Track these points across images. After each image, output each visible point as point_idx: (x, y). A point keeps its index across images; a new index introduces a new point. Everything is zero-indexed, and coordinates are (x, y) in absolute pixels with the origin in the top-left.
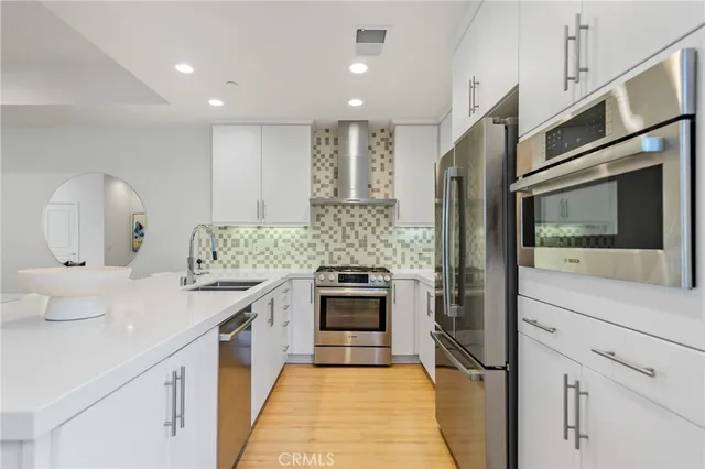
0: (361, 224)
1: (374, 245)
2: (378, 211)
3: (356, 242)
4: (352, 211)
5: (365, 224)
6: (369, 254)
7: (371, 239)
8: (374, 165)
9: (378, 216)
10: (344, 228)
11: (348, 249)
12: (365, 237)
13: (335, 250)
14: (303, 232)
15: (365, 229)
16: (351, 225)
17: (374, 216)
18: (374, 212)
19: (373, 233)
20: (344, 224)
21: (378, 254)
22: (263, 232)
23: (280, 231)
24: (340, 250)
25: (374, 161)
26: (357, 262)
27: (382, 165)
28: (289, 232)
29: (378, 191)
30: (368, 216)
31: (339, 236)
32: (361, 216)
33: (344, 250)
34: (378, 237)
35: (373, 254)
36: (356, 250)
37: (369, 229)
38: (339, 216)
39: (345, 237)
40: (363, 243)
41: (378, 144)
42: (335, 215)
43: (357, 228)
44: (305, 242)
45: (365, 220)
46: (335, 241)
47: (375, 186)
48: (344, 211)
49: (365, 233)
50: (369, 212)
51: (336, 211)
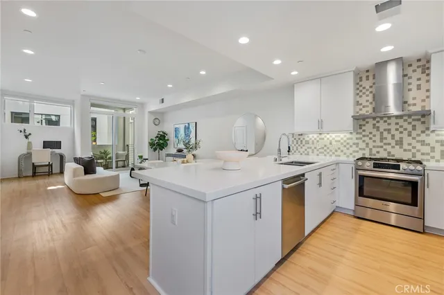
0: (397, 130)
1: (410, 144)
2: (414, 120)
3: (393, 143)
4: (389, 121)
5: (401, 129)
6: (405, 150)
7: (407, 140)
8: (410, 87)
9: (413, 123)
10: (382, 133)
11: (385, 147)
12: (401, 138)
13: (374, 147)
14: (349, 136)
15: (401, 133)
16: (389, 131)
17: (410, 123)
18: (410, 120)
19: (410, 135)
20: (381, 130)
21: (414, 151)
22: (323, 136)
23: (334, 136)
24: (378, 147)
25: (410, 84)
26: (393, 156)
27: (419, 86)
28: (339, 136)
29: (415, 105)
30: (405, 125)
31: (378, 138)
32: (397, 124)
33: (382, 147)
34: (414, 138)
35: (410, 150)
36: (393, 147)
37: (406, 133)
38: (377, 125)
39: (382, 139)
40: (400, 143)
41: (414, 71)
42: (374, 125)
43: (393, 132)
44: (351, 142)
45: (401, 127)
46: (374, 141)
47: (411, 101)
48: (382, 122)
49: (401, 135)
50: (405, 121)
51: (375, 122)
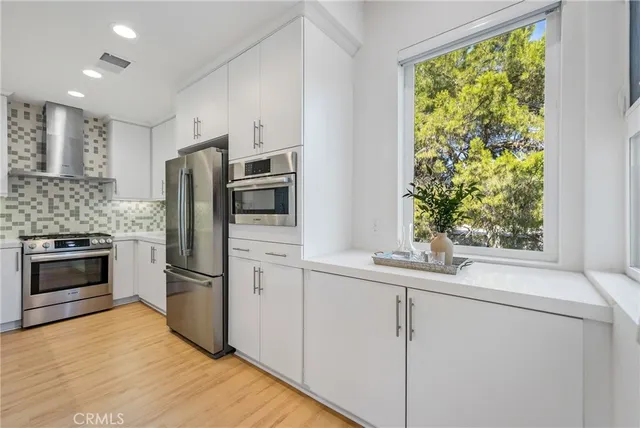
0: (72, 197)
1: (86, 215)
2: (91, 187)
3: (67, 215)
4: (61, 185)
5: (77, 197)
6: (82, 223)
7: (84, 210)
8: (87, 147)
9: (91, 190)
10: (51, 200)
11: (56, 219)
12: (77, 208)
13: (39, 219)
15: (77, 201)
16: (62, 197)
17: (87, 190)
18: (87, 187)
19: (87, 204)
20: (51, 195)
21: (92, 222)
24: (45, 219)
25: (87, 144)
26: (68, 230)
27: (96, 148)
29: (92, 169)
30: (82, 192)
31: (45, 207)
32: (72, 189)
33: (52, 219)
34: (91, 208)
35: (87, 222)
36: (67, 219)
37: (82, 201)
38: (44, 188)
39: (51, 208)
40: (76, 213)
41: (91, 130)
42: (39, 187)
43: (67, 199)
45: (77, 193)
46: (40, 212)
47: (88, 165)
48: (51, 184)
49: (77, 204)
50: (82, 186)
51: (40, 184)
